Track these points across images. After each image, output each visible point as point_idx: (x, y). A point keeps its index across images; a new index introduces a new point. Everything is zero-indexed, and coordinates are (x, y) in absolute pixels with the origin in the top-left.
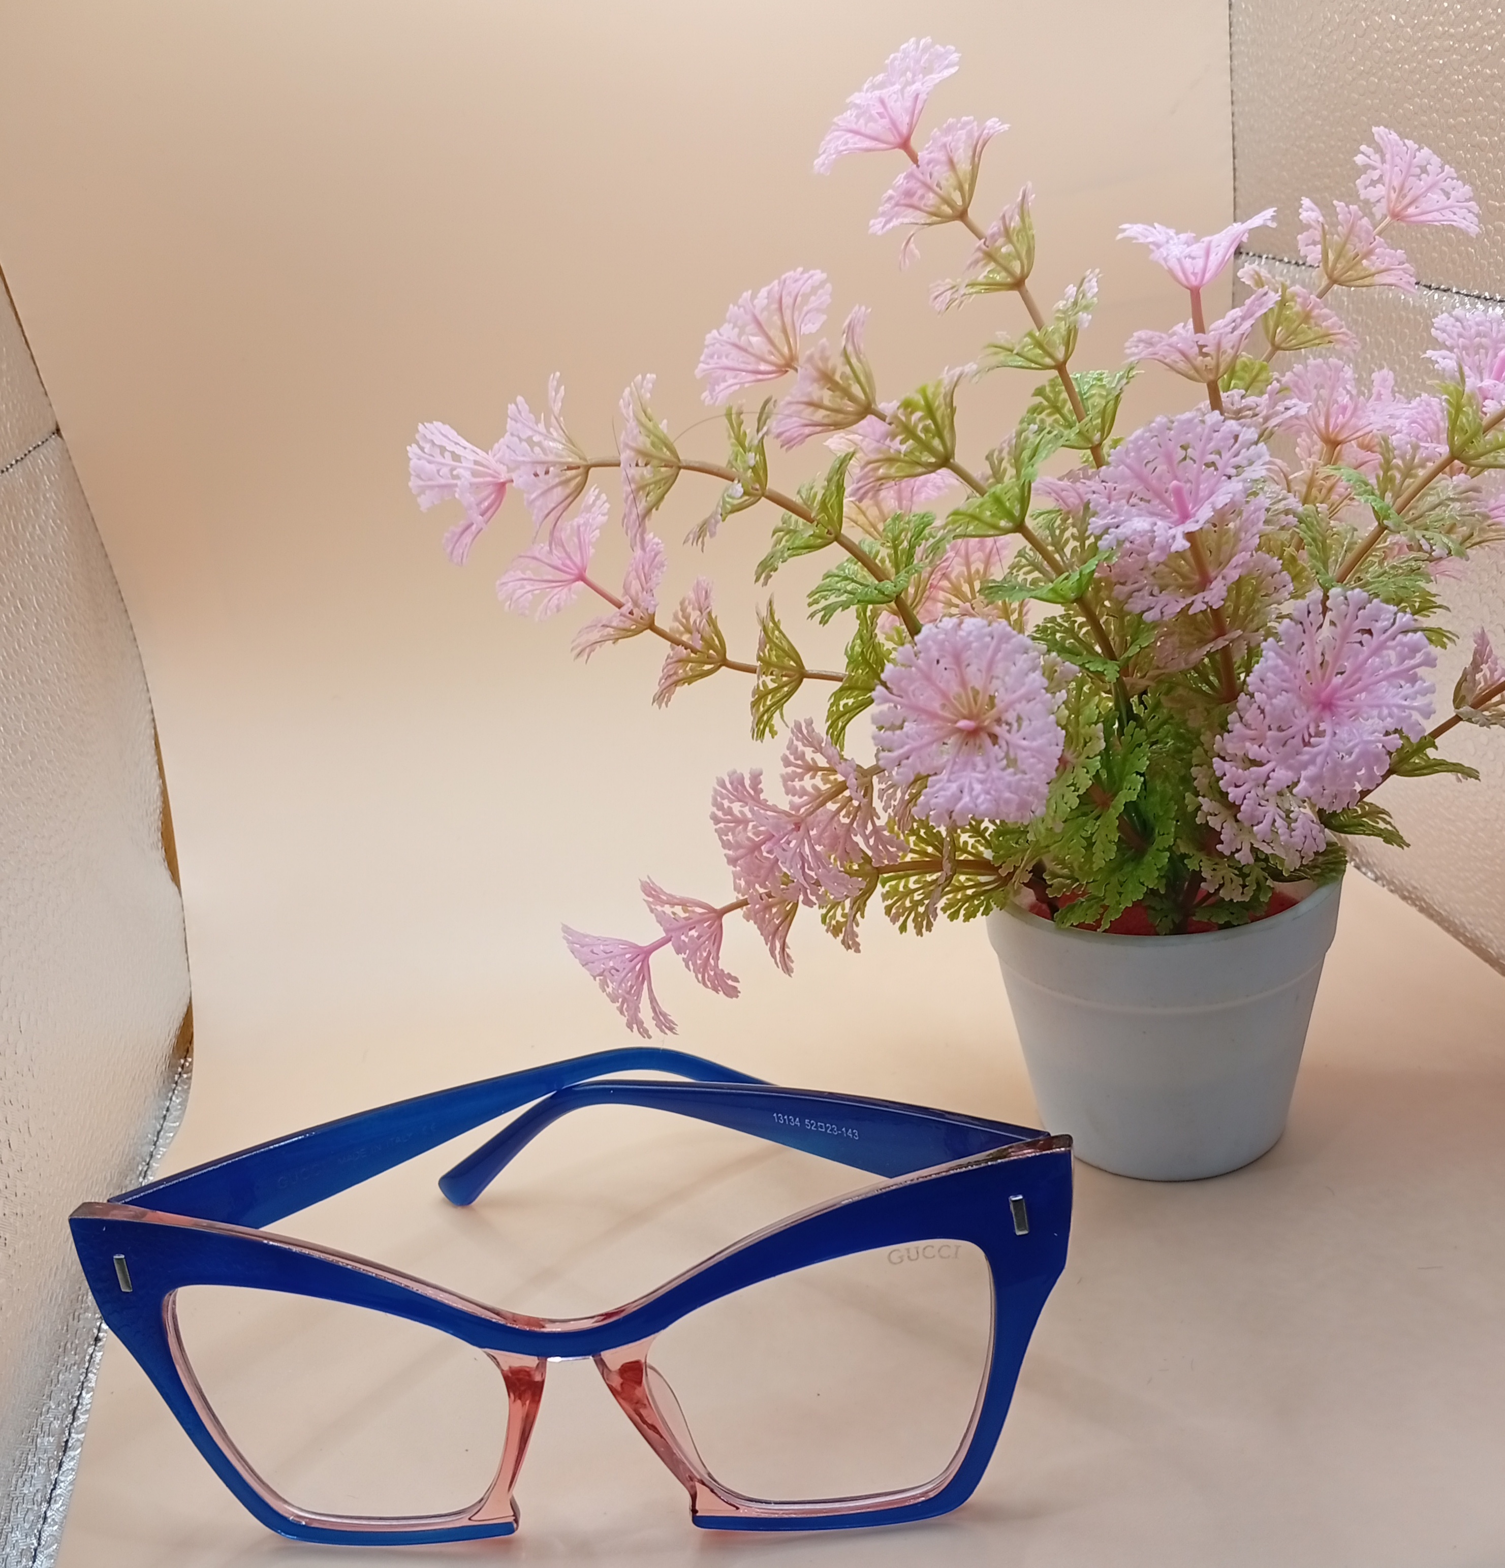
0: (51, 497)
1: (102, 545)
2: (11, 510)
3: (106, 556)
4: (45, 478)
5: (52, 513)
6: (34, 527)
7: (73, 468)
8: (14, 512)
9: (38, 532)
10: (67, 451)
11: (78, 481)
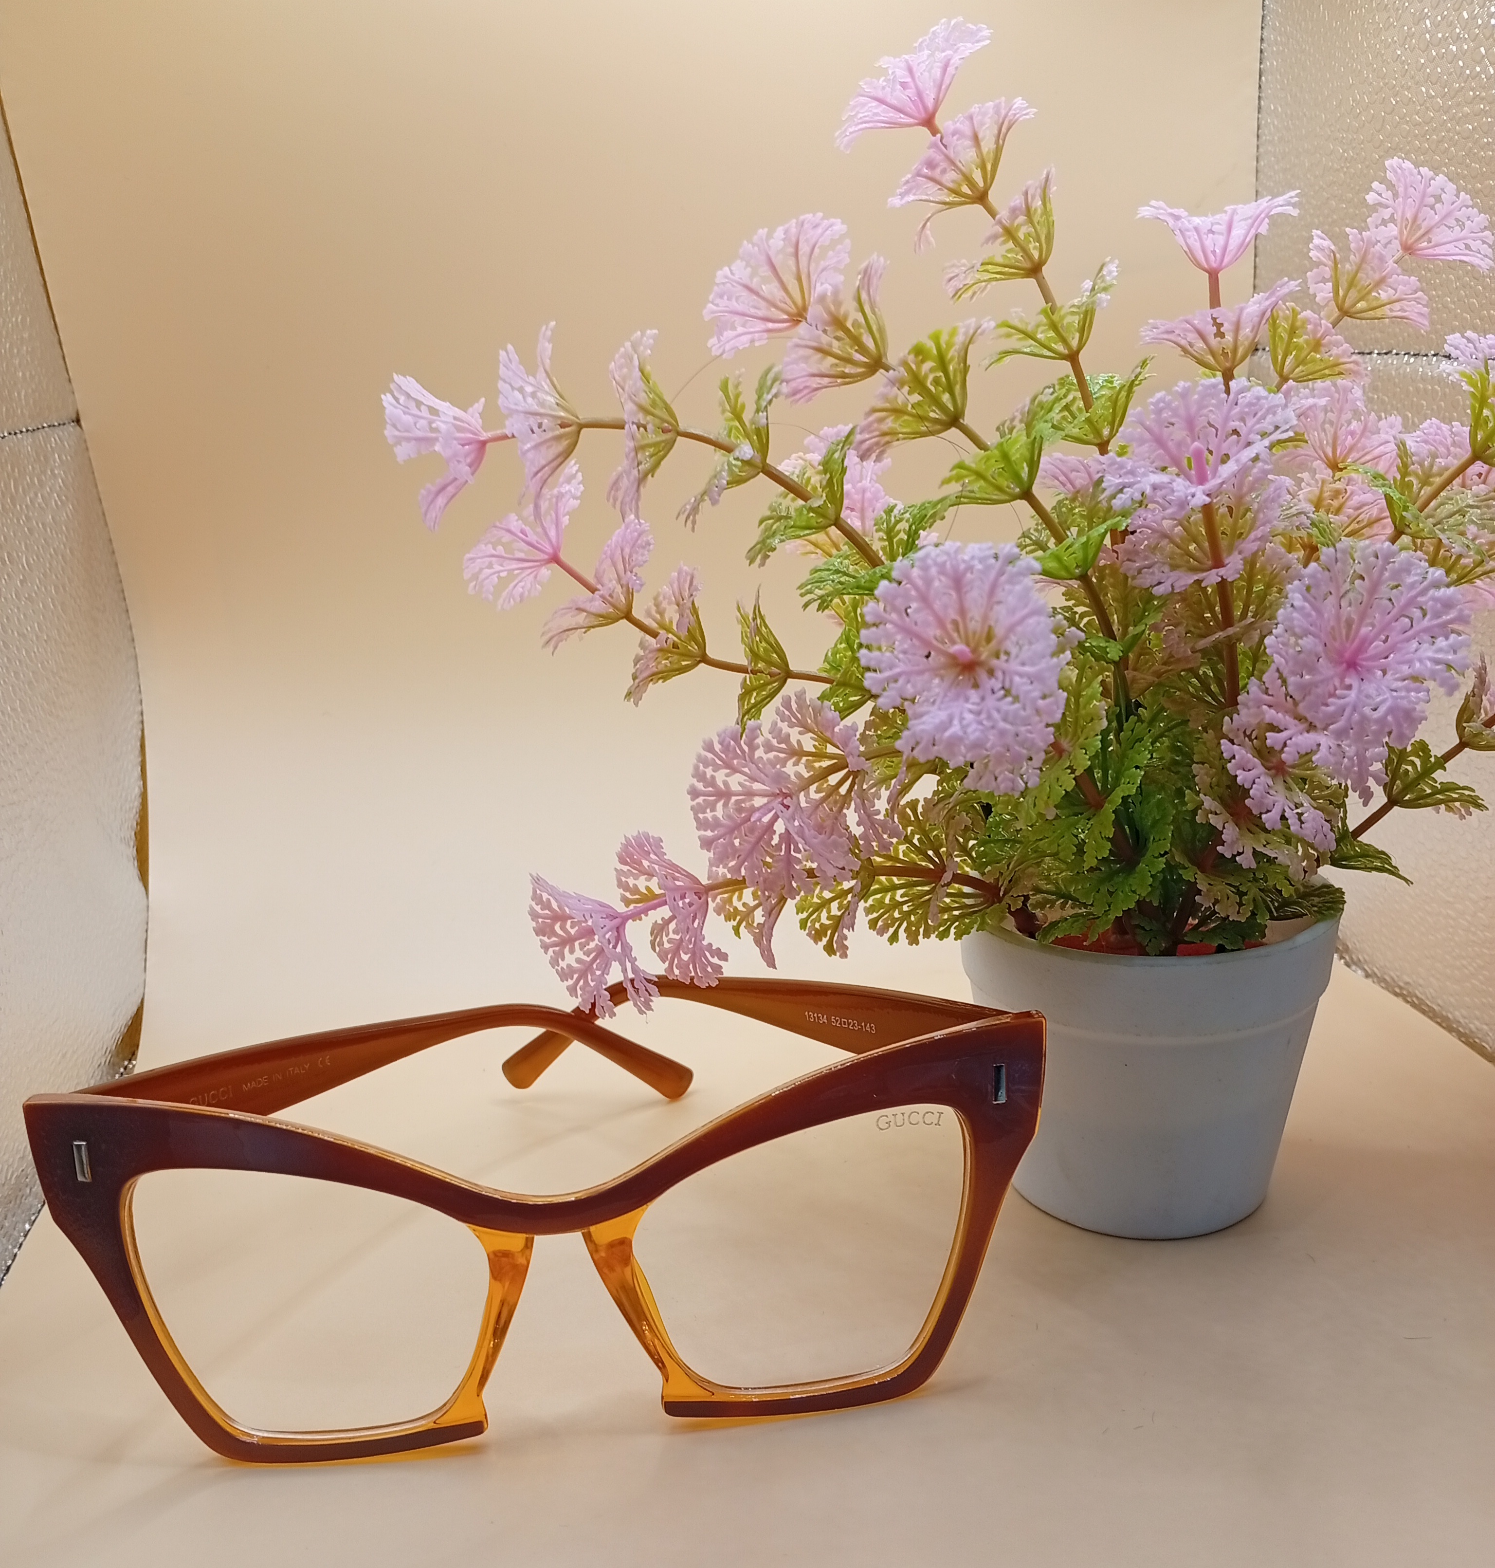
0: (59, 474)
1: (110, 540)
2: (13, 470)
4: (56, 456)
5: (58, 488)
6: (36, 495)
7: (90, 460)
8: (17, 475)
9: (40, 500)
10: (85, 441)
11: (93, 473)
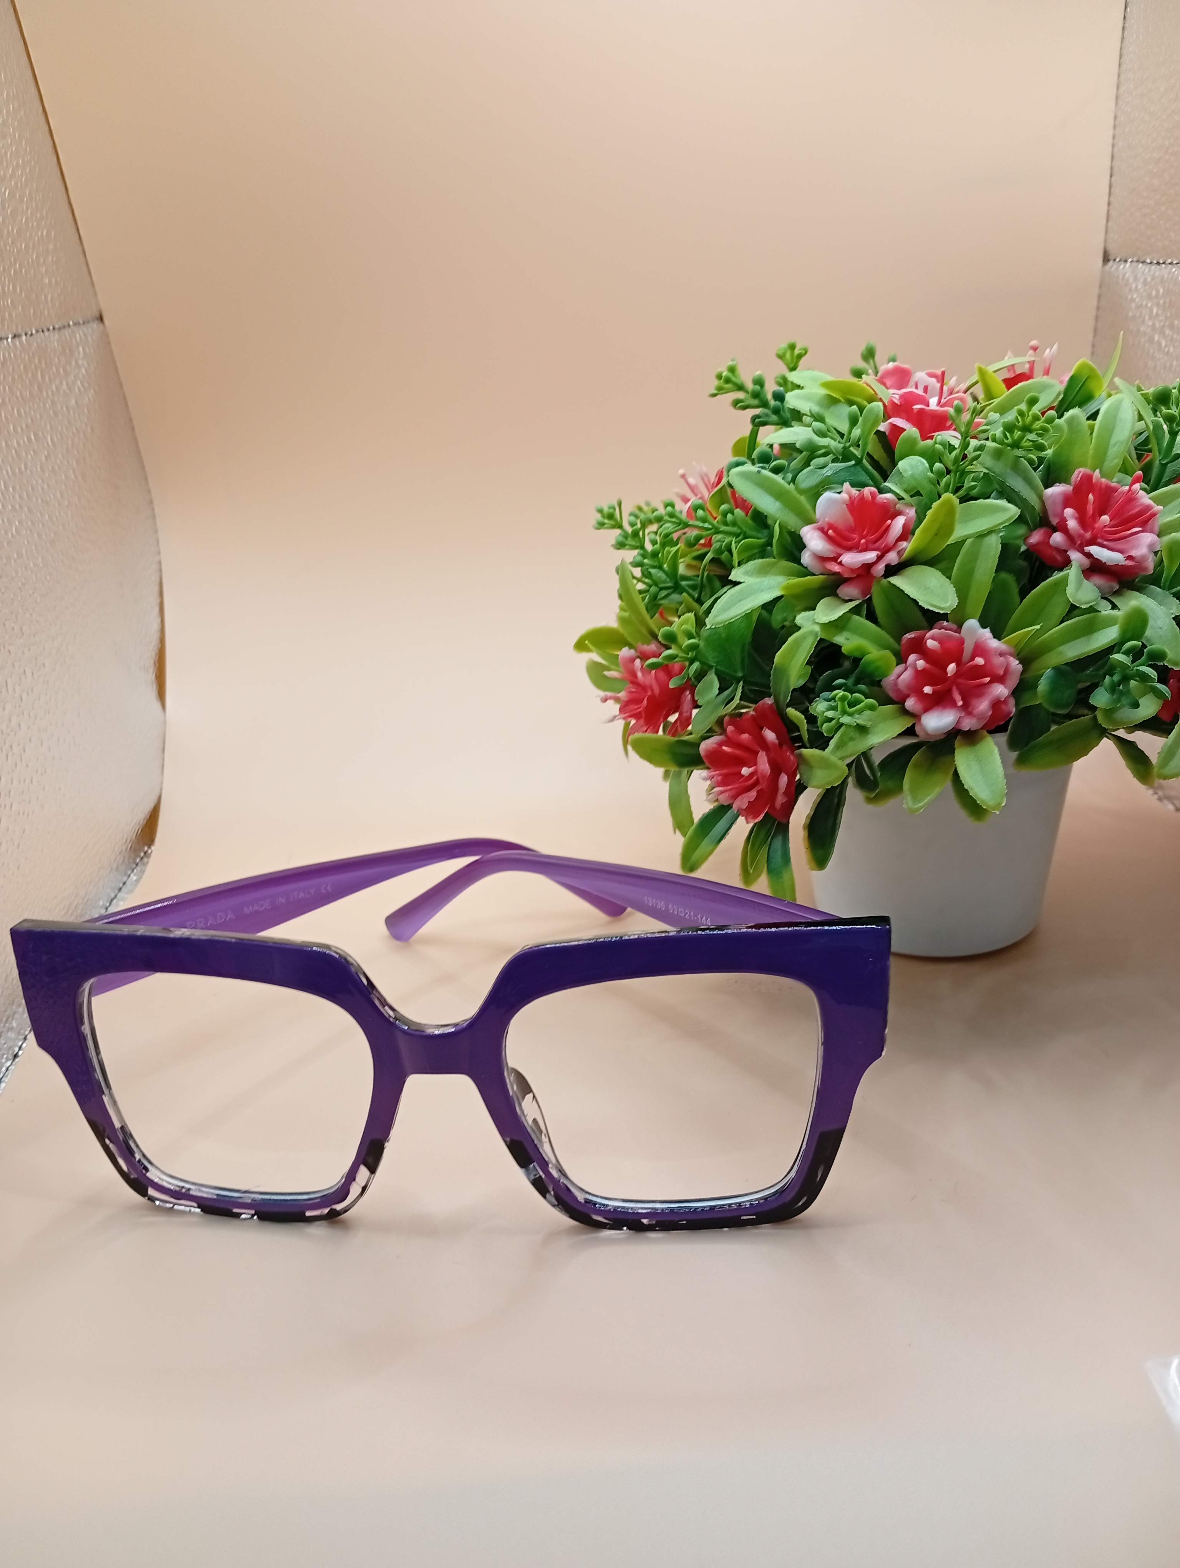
0: (83, 364)
4: (81, 349)
5: (81, 377)
9: (65, 387)
10: (107, 336)
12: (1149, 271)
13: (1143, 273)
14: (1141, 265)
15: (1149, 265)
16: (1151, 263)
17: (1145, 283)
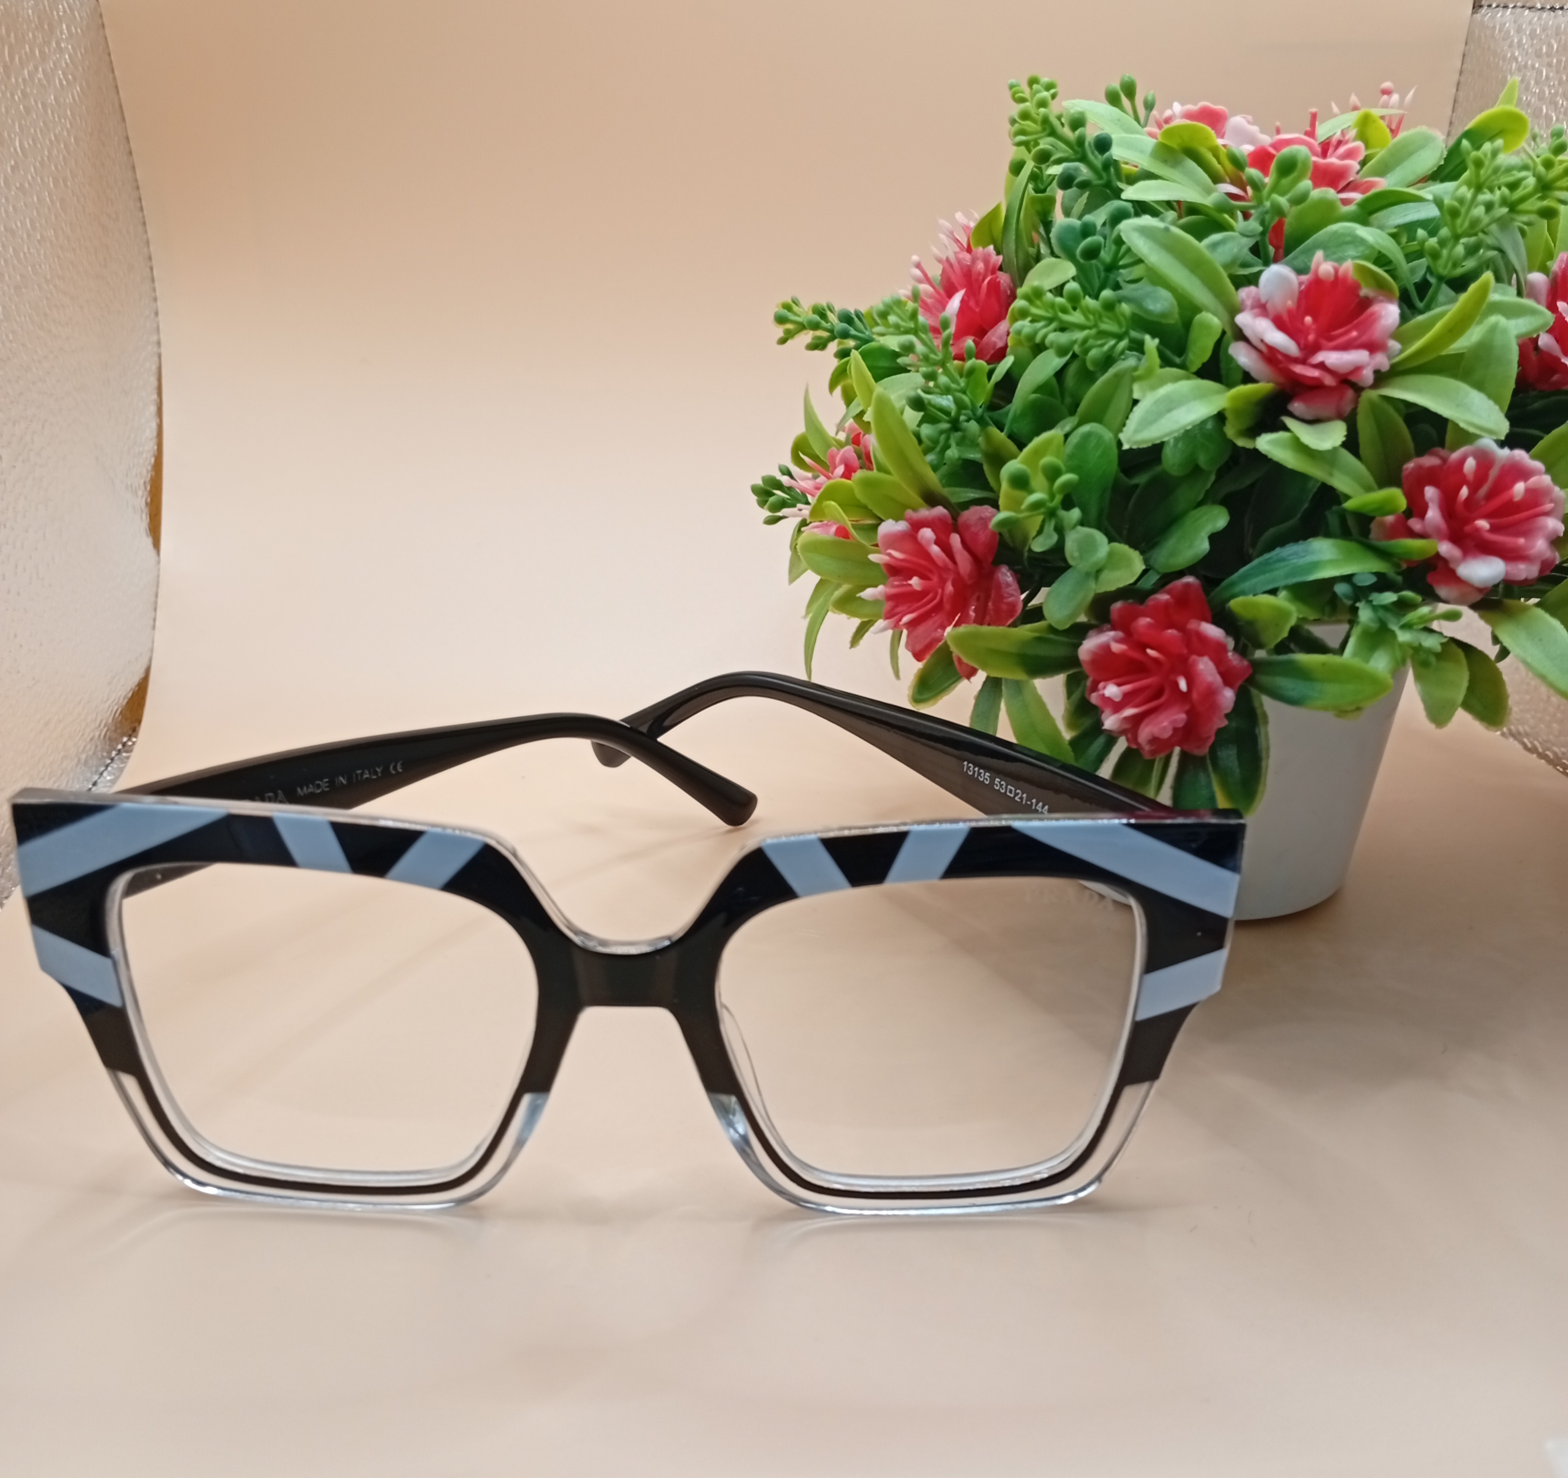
3: (130, 153)
12: (1539, 19)
13: (1530, 23)
14: (1527, 12)
15: (1539, 12)
16: (1542, 8)
17: (1533, 35)
